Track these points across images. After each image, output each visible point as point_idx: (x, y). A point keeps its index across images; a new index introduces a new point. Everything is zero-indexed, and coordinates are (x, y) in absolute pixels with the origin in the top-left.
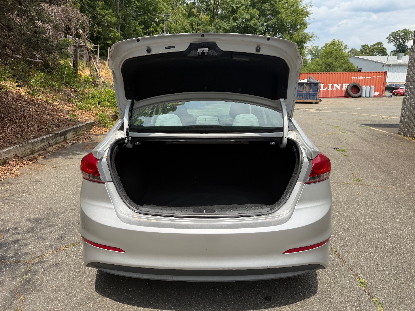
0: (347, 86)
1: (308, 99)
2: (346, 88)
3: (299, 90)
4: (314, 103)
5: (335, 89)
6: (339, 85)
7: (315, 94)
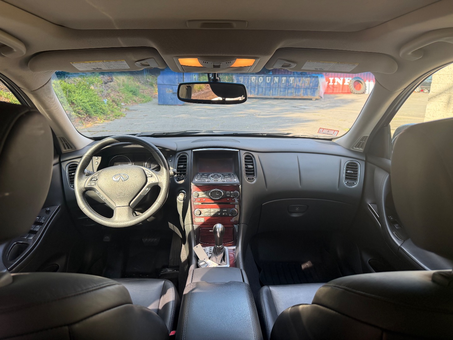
0: (349, 81)
1: (307, 95)
2: (348, 82)
3: (298, 84)
4: (315, 99)
5: (336, 84)
6: (340, 79)
7: (315, 89)
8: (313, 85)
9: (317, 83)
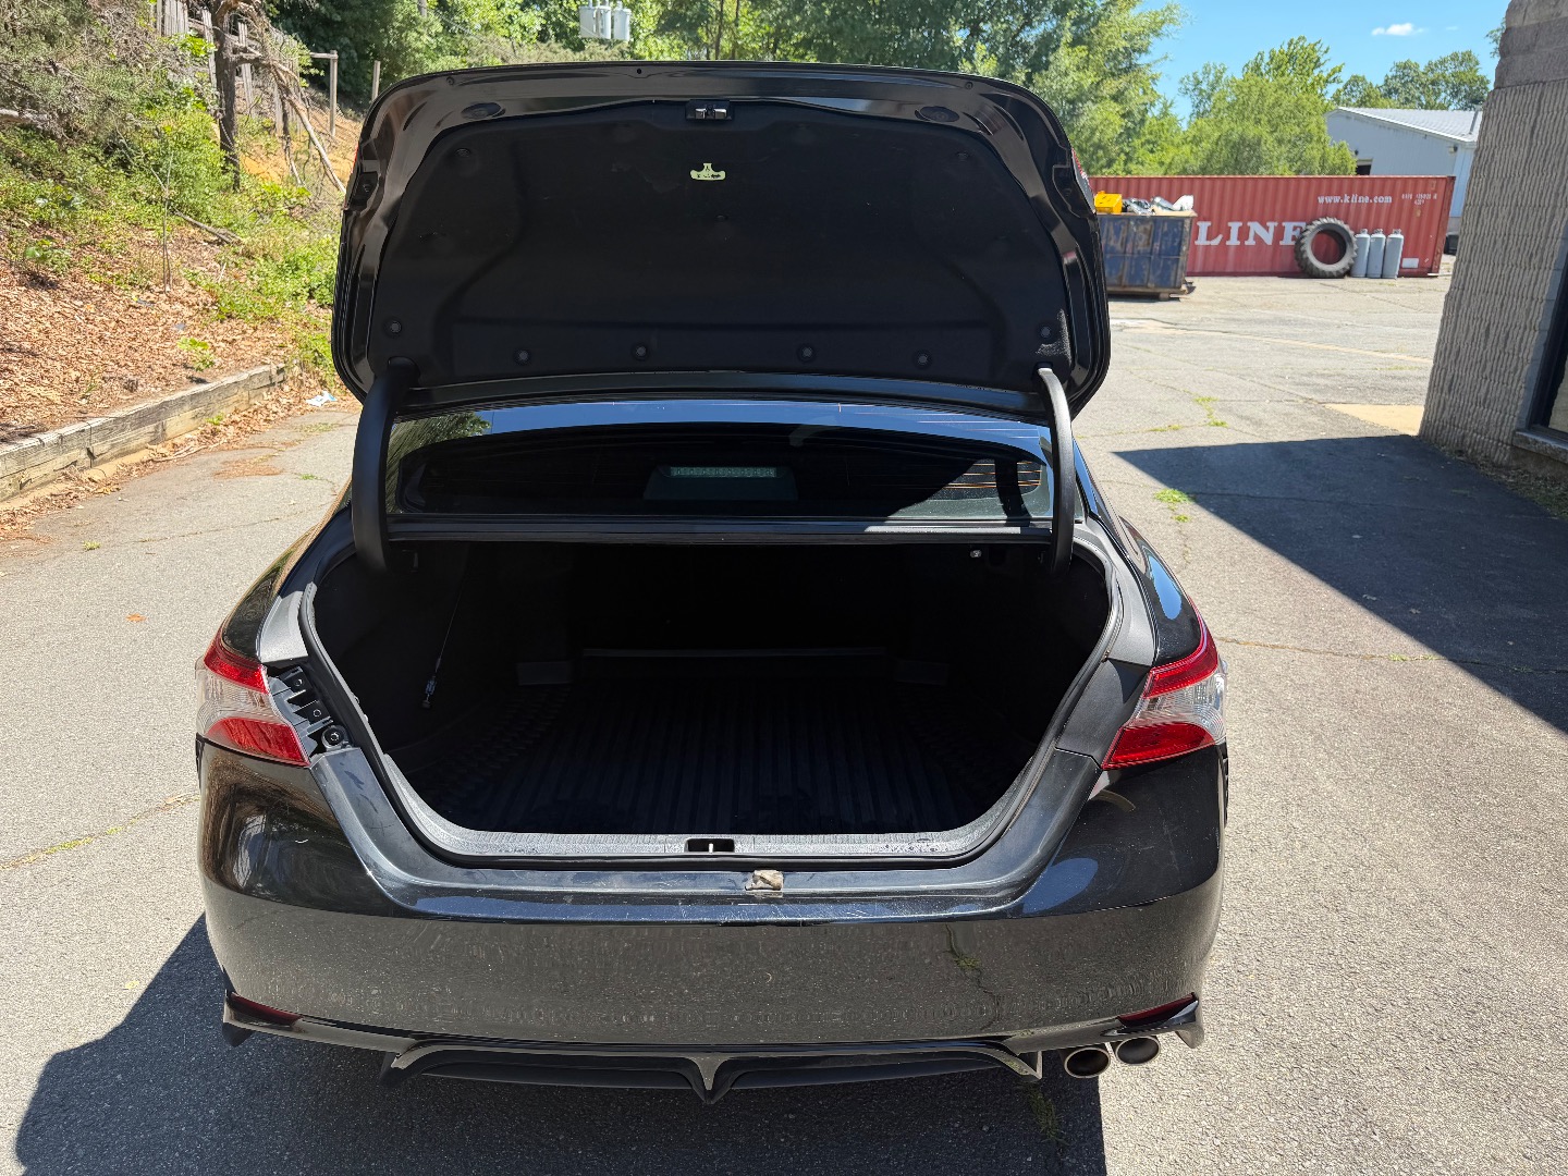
0: (1297, 233)
1: (1142, 280)
3: (1111, 243)
4: (1166, 297)
5: (1250, 242)
7: (1169, 262)
8: (1163, 247)
9: (1177, 240)
